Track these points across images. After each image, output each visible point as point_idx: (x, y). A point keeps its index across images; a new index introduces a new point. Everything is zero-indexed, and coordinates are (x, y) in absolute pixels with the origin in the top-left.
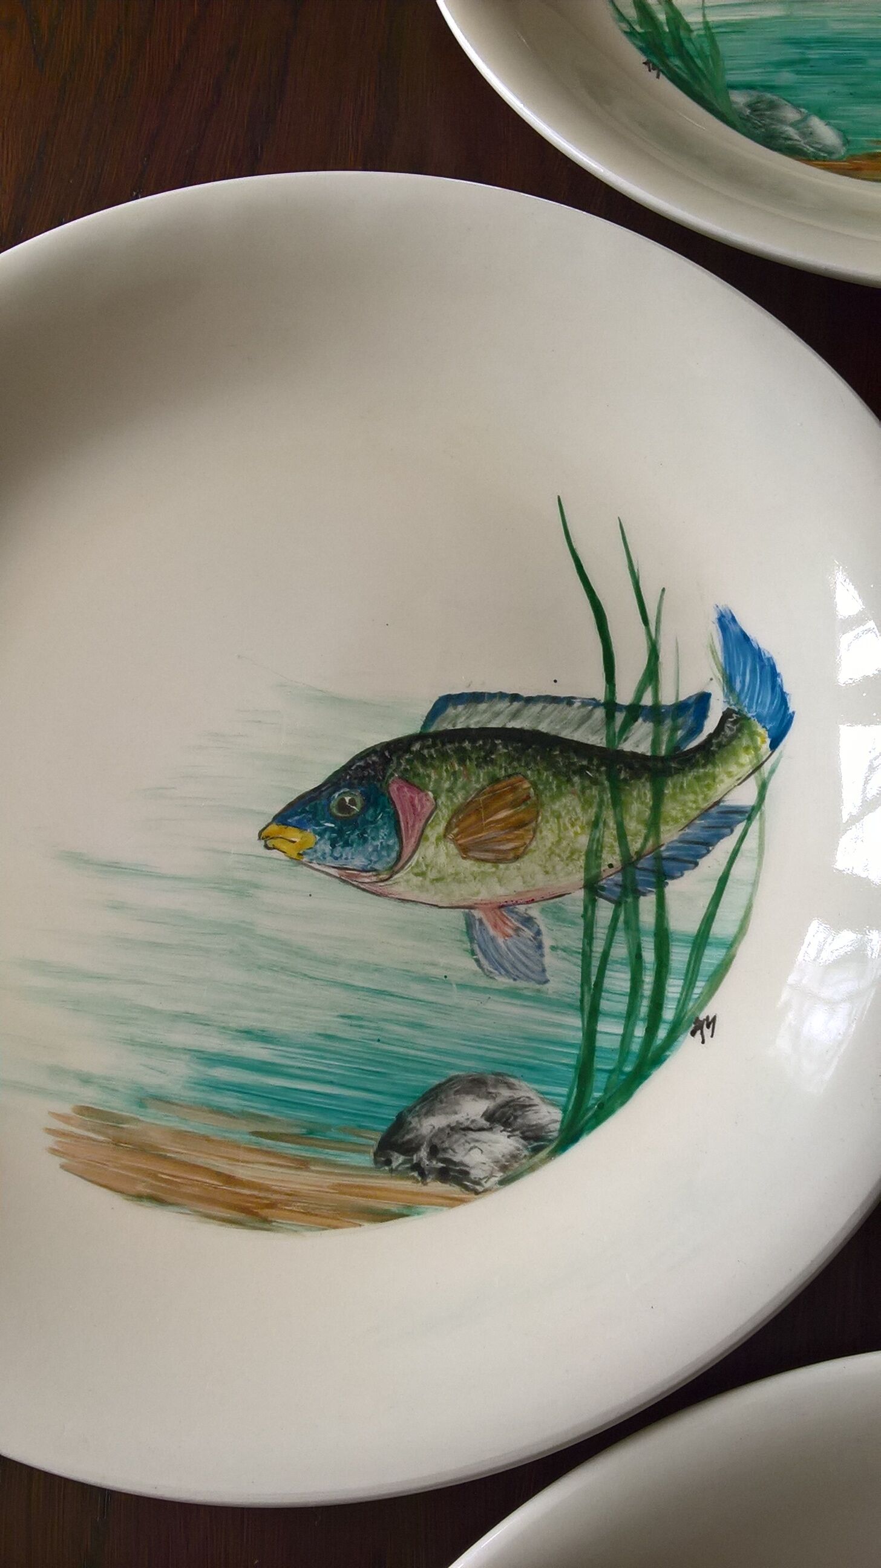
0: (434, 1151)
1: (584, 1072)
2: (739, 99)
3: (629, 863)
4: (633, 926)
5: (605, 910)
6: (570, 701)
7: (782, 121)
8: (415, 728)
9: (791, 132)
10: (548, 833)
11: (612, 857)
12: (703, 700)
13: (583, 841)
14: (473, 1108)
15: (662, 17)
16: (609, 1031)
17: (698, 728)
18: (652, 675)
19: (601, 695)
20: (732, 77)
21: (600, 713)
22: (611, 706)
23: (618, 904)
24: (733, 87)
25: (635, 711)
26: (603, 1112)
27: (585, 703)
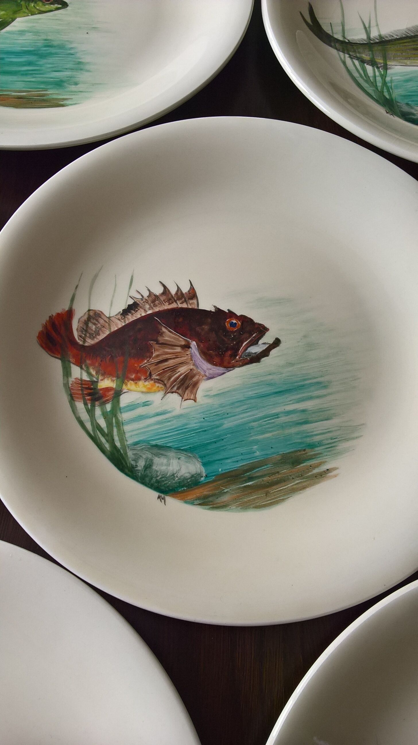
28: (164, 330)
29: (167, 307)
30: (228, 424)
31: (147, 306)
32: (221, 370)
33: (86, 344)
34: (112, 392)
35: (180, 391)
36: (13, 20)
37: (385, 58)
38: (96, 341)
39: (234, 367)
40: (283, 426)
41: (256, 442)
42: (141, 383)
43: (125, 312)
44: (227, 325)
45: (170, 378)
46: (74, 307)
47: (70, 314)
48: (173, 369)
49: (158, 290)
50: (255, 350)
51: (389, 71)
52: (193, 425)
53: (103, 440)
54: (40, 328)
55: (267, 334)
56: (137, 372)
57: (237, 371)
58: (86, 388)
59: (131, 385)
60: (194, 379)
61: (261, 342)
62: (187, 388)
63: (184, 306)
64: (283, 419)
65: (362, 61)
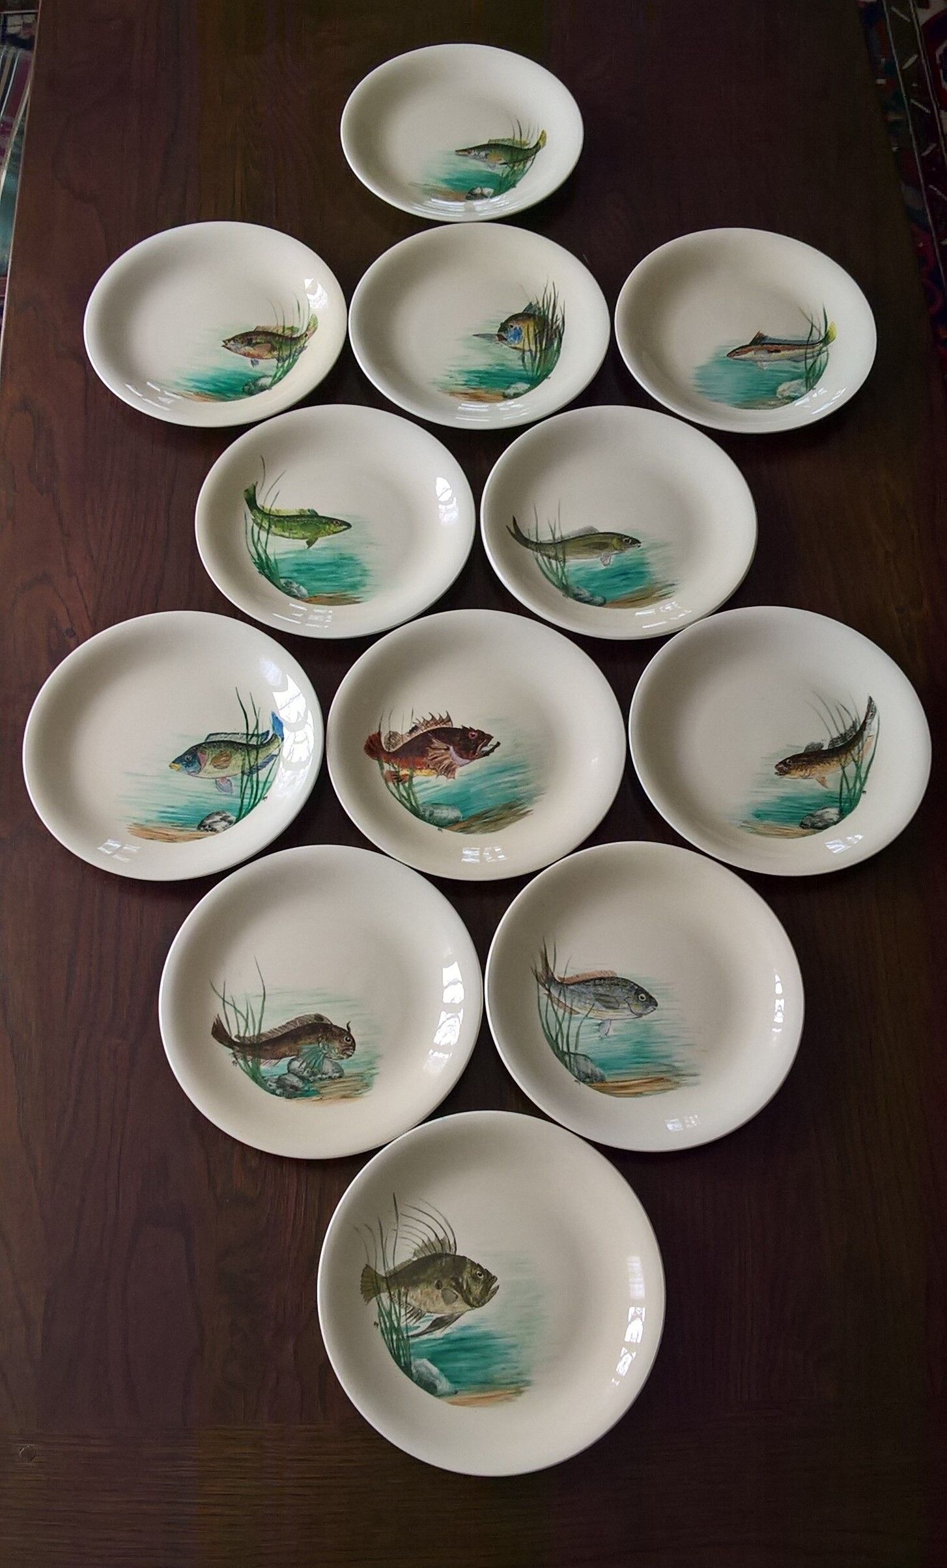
0: (209, 827)
1: (241, 809)
2: (283, 581)
3: (251, 768)
4: (251, 780)
5: (245, 777)
6: (238, 734)
7: (293, 587)
8: (203, 741)
9: (295, 590)
10: (233, 762)
11: (247, 766)
12: (268, 732)
13: (241, 763)
14: (218, 818)
15: (264, 557)
16: (246, 801)
17: (267, 738)
18: (257, 727)
19: (245, 732)
20: (281, 575)
21: (245, 736)
22: (247, 734)
23: (248, 776)
24: (281, 578)
25: (253, 735)
26: (244, 816)
27: (242, 734)
28: (434, 741)
29: (434, 727)
30: (473, 790)
31: (423, 728)
32: (468, 761)
33: (390, 751)
34: (408, 777)
35: (446, 774)
36: (316, 539)
37: (564, 554)
38: (395, 749)
39: (474, 759)
40: (503, 789)
41: (489, 799)
42: (423, 771)
43: (411, 731)
44: (470, 736)
45: (439, 767)
46: (381, 730)
47: (379, 734)
48: (441, 762)
49: (429, 718)
50: (486, 749)
51: (566, 564)
52: (455, 791)
53: (405, 802)
54: (365, 743)
55: (493, 739)
56: (420, 765)
57: (476, 761)
58: (394, 776)
59: (418, 772)
60: (453, 767)
61: (489, 744)
62: (449, 772)
63: (445, 726)
64: (503, 786)
65: (549, 558)
